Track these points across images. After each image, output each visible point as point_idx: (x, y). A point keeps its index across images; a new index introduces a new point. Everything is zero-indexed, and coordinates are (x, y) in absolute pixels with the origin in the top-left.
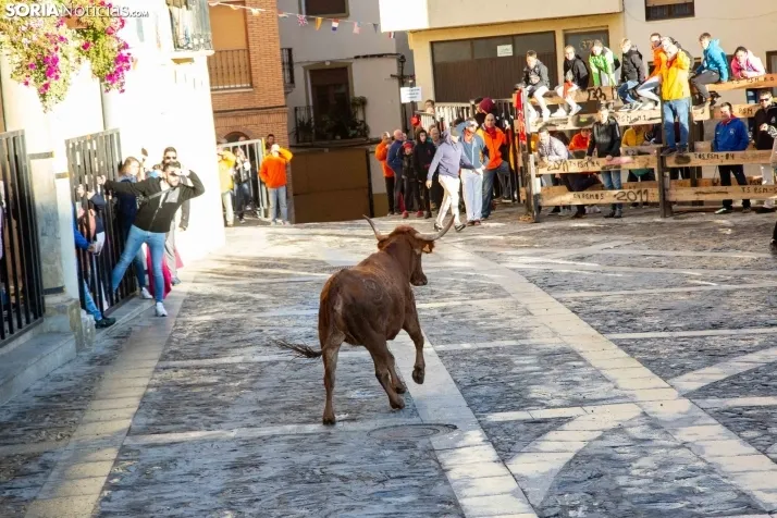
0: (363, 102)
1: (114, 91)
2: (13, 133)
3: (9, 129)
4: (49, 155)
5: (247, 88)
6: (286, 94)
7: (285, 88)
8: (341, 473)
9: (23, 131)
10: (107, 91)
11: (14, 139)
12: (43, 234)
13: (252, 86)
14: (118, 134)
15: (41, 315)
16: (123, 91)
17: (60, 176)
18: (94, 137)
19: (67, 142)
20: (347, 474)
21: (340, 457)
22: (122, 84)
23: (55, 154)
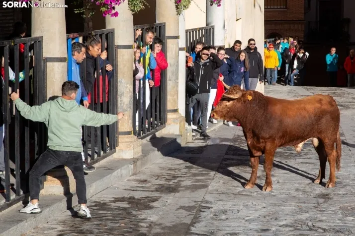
0: (348, 21)
1: (215, 5)
2: (160, 24)
3: (157, 22)
4: (177, 37)
5: (284, 8)
6: (305, 13)
7: (305, 10)
8: (324, 227)
9: (165, 23)
10: (211, 5)
11: (160, 27)
12: (170, 80)
13: (286, 8)
14: (213, 29)
15: (165, 124)
16: (219, 5)
17: (181, 49)
18: (201, 29)
19: (187, 31)
20: (327, 228)
21: (324, 218)
22: (219, 2)
23: (180, 37)
